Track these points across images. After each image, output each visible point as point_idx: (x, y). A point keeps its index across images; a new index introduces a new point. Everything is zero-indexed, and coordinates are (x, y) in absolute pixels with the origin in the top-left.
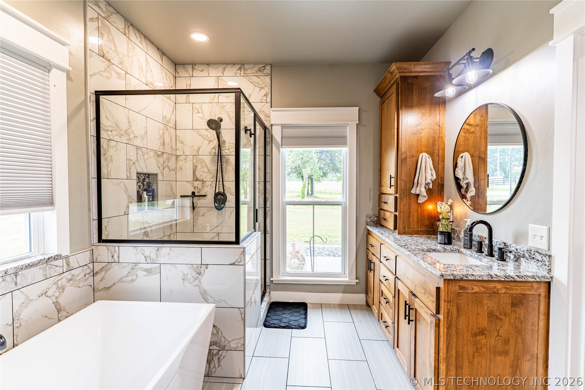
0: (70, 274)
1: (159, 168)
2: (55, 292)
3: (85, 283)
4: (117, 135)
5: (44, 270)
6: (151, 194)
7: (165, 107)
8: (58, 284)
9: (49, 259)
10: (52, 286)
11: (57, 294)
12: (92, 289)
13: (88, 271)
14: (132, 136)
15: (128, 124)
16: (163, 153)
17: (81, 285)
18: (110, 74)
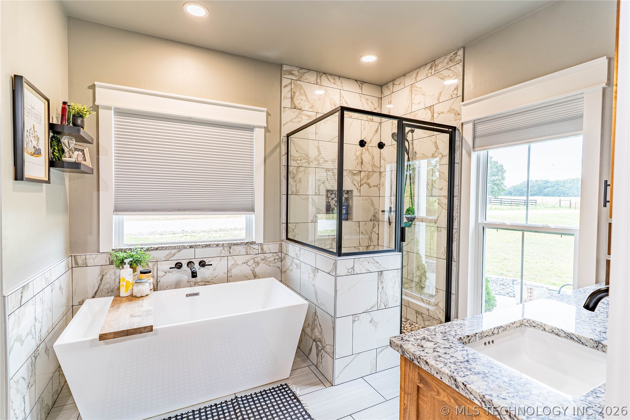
0: (263, 256)
1: (354, 185)
2: (253, 264)
3: (274, 265)
4: (306, 162)
5: (246, 249)
6: (345, 207)
7: (364, 130)
8: (255, 260)
9: (247, 243)
10: (251, 260)
11: (254, 266)
12: (280, 270)
13: (277, 257)
14: (321, 161)
15: (318, 152)
16: (360, 172)
17: (271, 265)
18: (301, 119)
